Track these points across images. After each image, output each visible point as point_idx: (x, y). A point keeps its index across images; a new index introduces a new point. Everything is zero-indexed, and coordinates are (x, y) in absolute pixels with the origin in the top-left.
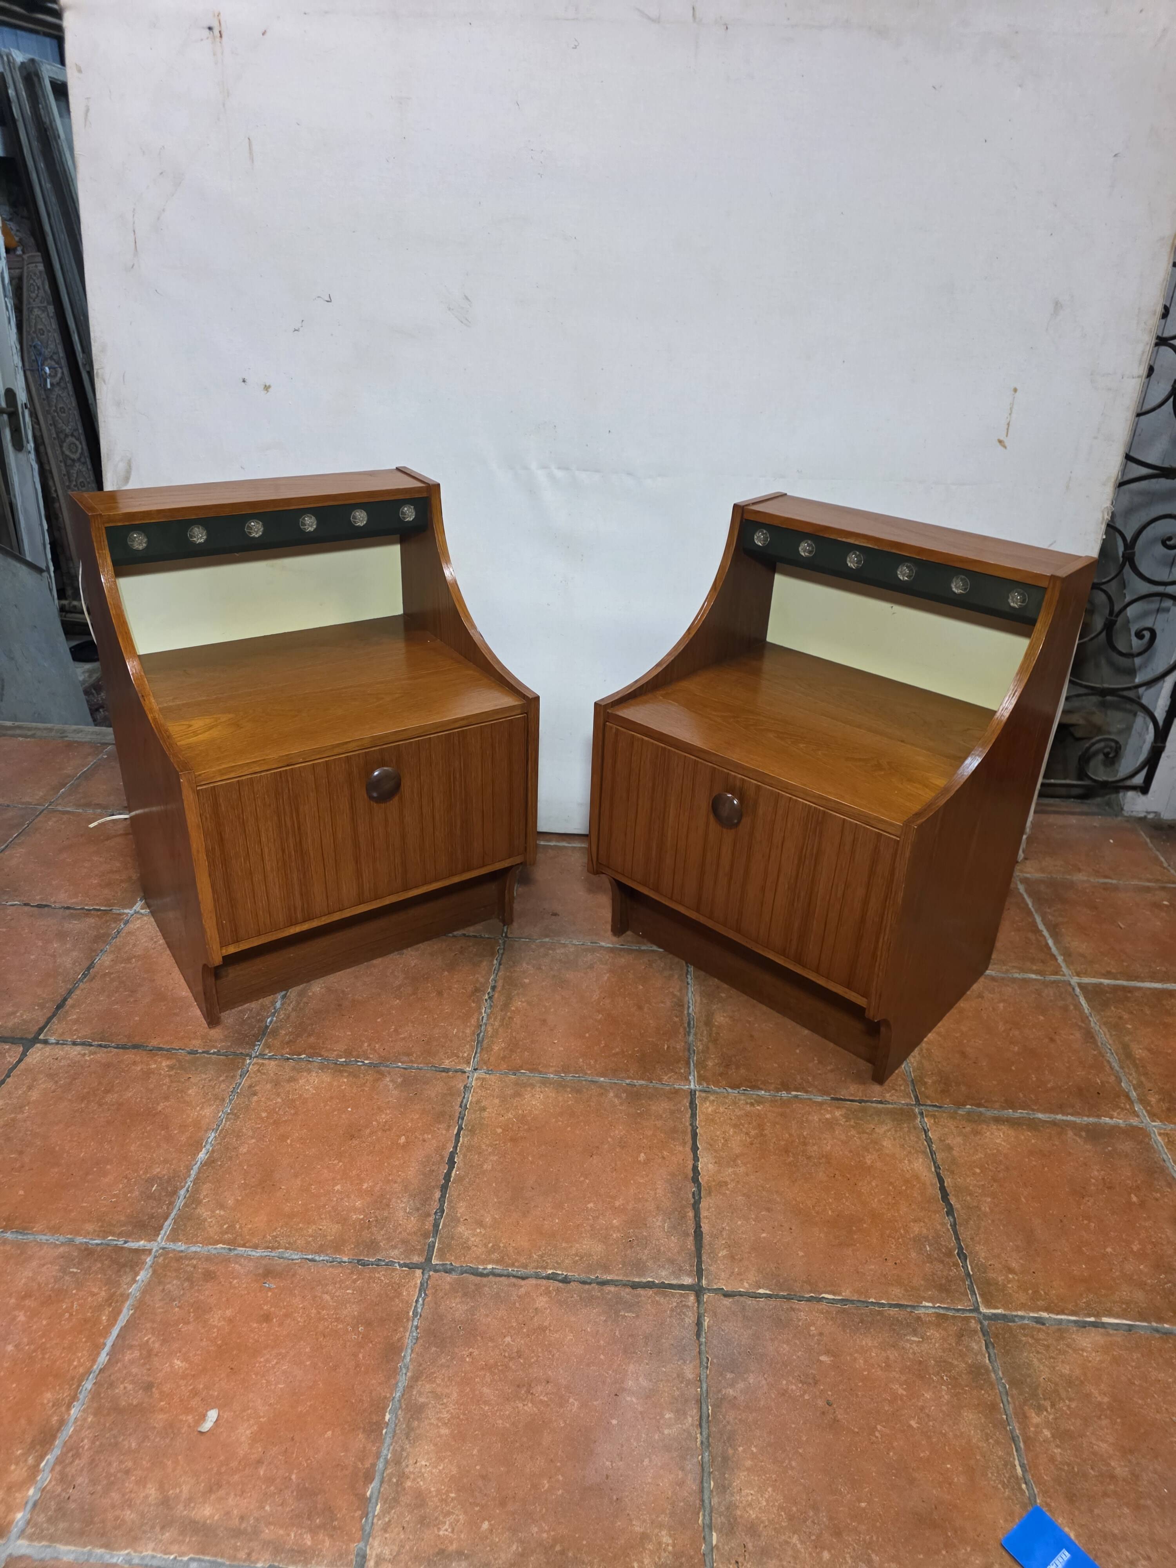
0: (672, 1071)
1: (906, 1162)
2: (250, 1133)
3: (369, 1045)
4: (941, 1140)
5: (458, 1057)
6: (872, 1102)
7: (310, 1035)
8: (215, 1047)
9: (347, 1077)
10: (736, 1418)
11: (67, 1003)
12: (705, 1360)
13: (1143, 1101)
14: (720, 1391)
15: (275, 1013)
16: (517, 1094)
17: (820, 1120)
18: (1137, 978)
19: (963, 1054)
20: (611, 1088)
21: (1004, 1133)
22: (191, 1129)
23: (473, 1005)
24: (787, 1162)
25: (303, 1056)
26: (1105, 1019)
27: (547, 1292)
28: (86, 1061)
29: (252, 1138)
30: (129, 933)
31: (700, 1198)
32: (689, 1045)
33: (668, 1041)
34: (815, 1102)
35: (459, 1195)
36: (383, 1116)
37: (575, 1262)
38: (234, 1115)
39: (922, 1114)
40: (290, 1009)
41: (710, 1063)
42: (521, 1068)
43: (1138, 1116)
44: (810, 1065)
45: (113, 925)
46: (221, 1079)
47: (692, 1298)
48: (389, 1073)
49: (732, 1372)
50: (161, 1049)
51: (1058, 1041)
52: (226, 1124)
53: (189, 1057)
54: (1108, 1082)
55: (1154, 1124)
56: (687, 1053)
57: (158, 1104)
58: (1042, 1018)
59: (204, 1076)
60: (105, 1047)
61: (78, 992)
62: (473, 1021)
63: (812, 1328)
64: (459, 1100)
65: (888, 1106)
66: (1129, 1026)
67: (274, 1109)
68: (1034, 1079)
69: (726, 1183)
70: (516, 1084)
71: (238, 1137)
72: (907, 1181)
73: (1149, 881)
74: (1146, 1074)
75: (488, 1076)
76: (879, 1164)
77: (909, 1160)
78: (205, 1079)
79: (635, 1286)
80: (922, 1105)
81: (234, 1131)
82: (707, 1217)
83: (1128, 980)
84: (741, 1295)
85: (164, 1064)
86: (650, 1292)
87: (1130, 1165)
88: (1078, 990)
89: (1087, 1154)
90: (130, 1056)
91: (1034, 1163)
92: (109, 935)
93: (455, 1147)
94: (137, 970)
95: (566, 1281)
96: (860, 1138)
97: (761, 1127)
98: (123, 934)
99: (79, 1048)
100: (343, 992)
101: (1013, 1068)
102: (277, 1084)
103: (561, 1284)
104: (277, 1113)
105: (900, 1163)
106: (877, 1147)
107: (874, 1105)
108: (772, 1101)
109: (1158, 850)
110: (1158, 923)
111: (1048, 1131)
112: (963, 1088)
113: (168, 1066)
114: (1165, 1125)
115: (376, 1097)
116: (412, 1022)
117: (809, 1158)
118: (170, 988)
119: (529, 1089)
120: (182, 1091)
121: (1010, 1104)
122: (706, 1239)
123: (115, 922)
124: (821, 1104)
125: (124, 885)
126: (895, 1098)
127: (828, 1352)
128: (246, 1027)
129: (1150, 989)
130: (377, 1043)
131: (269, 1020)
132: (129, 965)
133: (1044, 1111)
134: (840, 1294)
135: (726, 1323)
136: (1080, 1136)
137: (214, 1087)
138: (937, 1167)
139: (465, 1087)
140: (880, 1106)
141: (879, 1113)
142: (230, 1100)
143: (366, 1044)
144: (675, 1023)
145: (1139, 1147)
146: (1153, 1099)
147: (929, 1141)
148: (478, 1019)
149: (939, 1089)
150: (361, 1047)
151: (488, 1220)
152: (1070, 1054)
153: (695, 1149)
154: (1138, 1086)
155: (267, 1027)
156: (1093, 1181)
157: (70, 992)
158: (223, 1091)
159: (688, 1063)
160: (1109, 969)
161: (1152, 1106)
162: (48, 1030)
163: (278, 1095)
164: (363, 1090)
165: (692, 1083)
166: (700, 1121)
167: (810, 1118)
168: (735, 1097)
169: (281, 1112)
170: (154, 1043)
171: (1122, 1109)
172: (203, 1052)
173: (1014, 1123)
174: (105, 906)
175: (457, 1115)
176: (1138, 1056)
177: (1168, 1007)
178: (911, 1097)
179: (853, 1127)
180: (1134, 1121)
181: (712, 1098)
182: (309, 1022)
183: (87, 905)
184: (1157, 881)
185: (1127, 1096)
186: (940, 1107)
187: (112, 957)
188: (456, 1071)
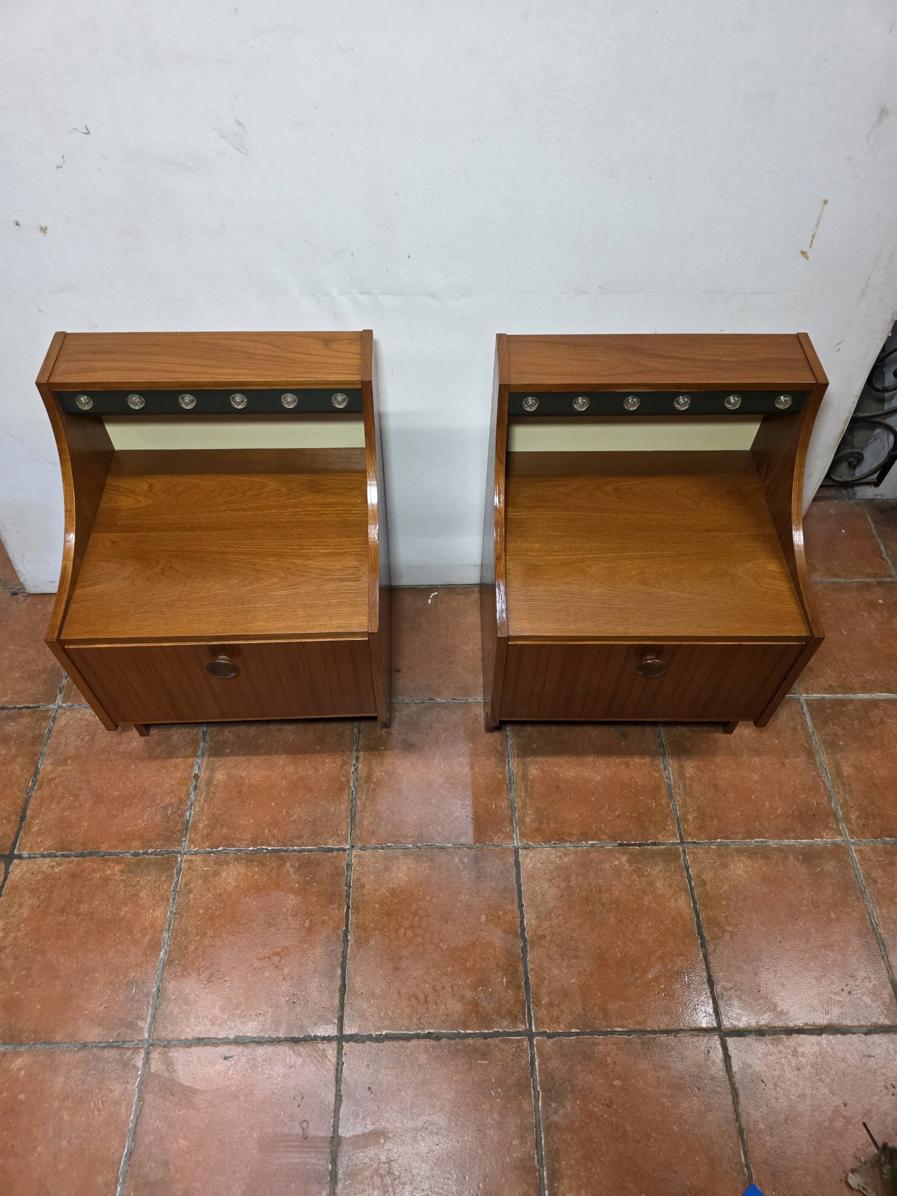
0: (500, 831)
1: (673, 900)
2: (194, 931)
3: (269, 831)
4: (698, 876)
5: (338, 836)
6: (648, 845)
7: (222, 827)
8: (152, 847)
9: (257, 866)
10: (560, 1139)
11: (27, 814)
12: (537, 1093)
13: (847, 820)
14: (548, 1118)
15: (191, 805)
16: (387, 869)
17: (610, 867)
18: (852, 690)
19: (716, 787)
20: (456, 854)
21: (744, 863)
22: (150, 932)
23: (344, 779)
24: (587, 911)
25: (220, 849)
26: (824, 737)
27: (426, 1050)
28: (56, 872)
29: (197, 935)
30: (60, 732)
31: (527, 952)
32: (511, 801)
33: (495, 800)
34: (607, 850)
35: (355, 970)
36: (290, 902)
37: (443, 1021)
38: (178, 914)
39: (684, 852)
40: (202, 800)
41: (528, 820)
42: (387, 840)
43: (841, 835)
44: (603, 812)
45: (44, 725)
46: (163, 879)
47: (526, 1043)
48: (289, 859)
49: (556, 1102)
50: (111, 854)
51: (788, 765)
52: (175, 924)
53: (134, 860)
54: (821, 803)
55: (852, 840)
56: (510, 811)
57: (120, 910)
58: (776, 741)
59: (149, 878)
60: (68, 856)
61: (32, 801)
62: (345, 796)
63: (608, 1059)
64: (344, 879)
65: (660, 847)
66: (841, 743)
67: (207, 905)
68: (768, 806)
69: (544, 936)
70: (385, 858)
71: (186, 935)
72: (673, 919)
73: (869, 576)
74: (850, 792)
75: (363, 852)
76: (654, 904)
77: (675, 899)
78: (150, 881)
79: (486, 1036)
80: (685, 843)
81: (181, 930)
82: (532, 970)
83: (844, 694)
84: (560, 1036)
85: (116, 869)
86: (497, 1040)
87: (832, 884)
88: (805, 708)
89: (803, 876)
90: (88, 864)
91: (764, 890)
92: (43, 735)
93: (347, 926)
94: (74, 772)
95: (438, 1037)
96: (640, 881)
97: (567, 879)
98: (54, 734)
99: (47, 860)
100: (241, 777)
101: (753, 797)
102: (205, 878)
103: (434, 1043)
104: (210, 908)
105: (669, 902)
106: (652, 889)
107: (650, 847)
108: (575, 852)
109: (880, 538)
110: (873, 626)
111: (775, 857)
112: (715, 822)
113: (119, 870)
114: (860, 841)
115: (282, 883)
116: (300, 804)
117: (603, 905)
118: (105, 789)
119: (395, 862)
120: (136, 895)
121: (749, 834)
122: (533, 988)
123: (45, 720)
124: (610, 852)
125: (44, 676)
126: (665, 837)
127: (619, 1078)
128: (172, 823)
129: (860, 700)
130: (274, 828)
131: (188, 813)
132: (66, 768)
133: (774, 837)
134: (627, 1027)
135: (550, 1061)
136: (798, 860)
137: (158, 888)
138: (695, 903)
139: (348, 865)
140: (655, 847)
141: (653, 854)
142: (174, 899)
143: (267, 831)
144: (500, 779)
145: (839, 865)
146: (853, 817)
147: (689, 877)
148: (349, 794)
149: (698, 825)
150: (263, 833)
151: (378, 991)
152: (796, 778)
153: (521, 906)
154: (844, 805)
155: (188, 821)
156: (805, 901)
157: (27, 802)
158: (166, 891)
159: (511, 822)
160: (831, 683)
161: (852, 824)
162: (19, 845)
163: (208, 890)
164: (271, 878)
165: (515, 841)
166: (523, 878)
167: (603, 866)
168: (548, 851)
169: (214, 908)
170: (104, 848)
171: (831, 829)
172: (144, 853)
173: (751, 853)
174: (32, 703)
175: (344, 894)
176: (845, 774)
177: (873, 719)
178: (677, 836)
179: (635, 871)
180: (839, 839)
181: (531, 855)
182: (219, 812)
183: (17, 703)
184: (876, 575)
185: (835, 816)
186: (698, 843)
187: (51, 760)
188: (339, 850)
